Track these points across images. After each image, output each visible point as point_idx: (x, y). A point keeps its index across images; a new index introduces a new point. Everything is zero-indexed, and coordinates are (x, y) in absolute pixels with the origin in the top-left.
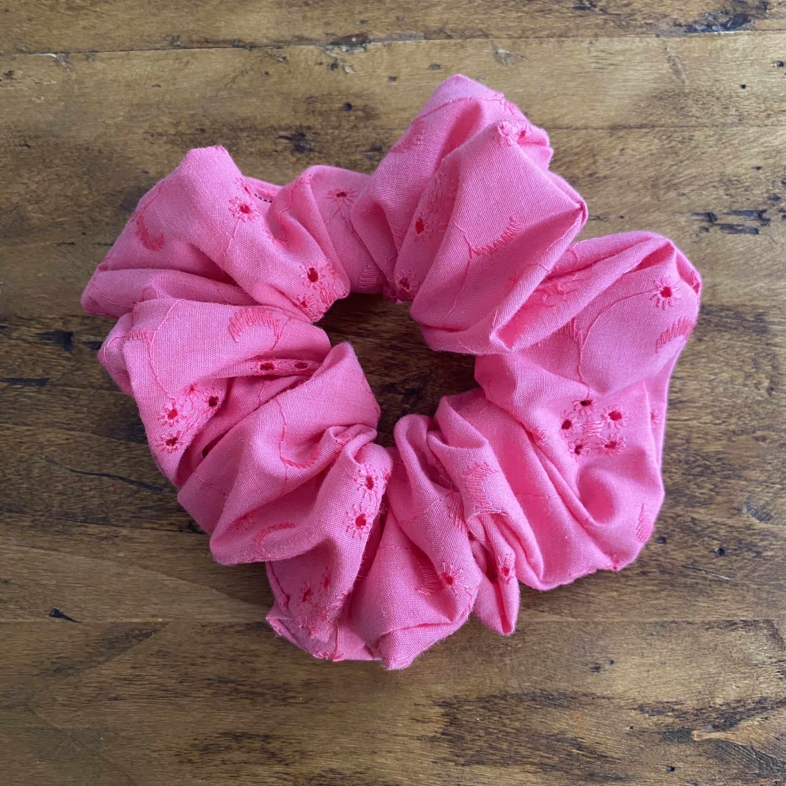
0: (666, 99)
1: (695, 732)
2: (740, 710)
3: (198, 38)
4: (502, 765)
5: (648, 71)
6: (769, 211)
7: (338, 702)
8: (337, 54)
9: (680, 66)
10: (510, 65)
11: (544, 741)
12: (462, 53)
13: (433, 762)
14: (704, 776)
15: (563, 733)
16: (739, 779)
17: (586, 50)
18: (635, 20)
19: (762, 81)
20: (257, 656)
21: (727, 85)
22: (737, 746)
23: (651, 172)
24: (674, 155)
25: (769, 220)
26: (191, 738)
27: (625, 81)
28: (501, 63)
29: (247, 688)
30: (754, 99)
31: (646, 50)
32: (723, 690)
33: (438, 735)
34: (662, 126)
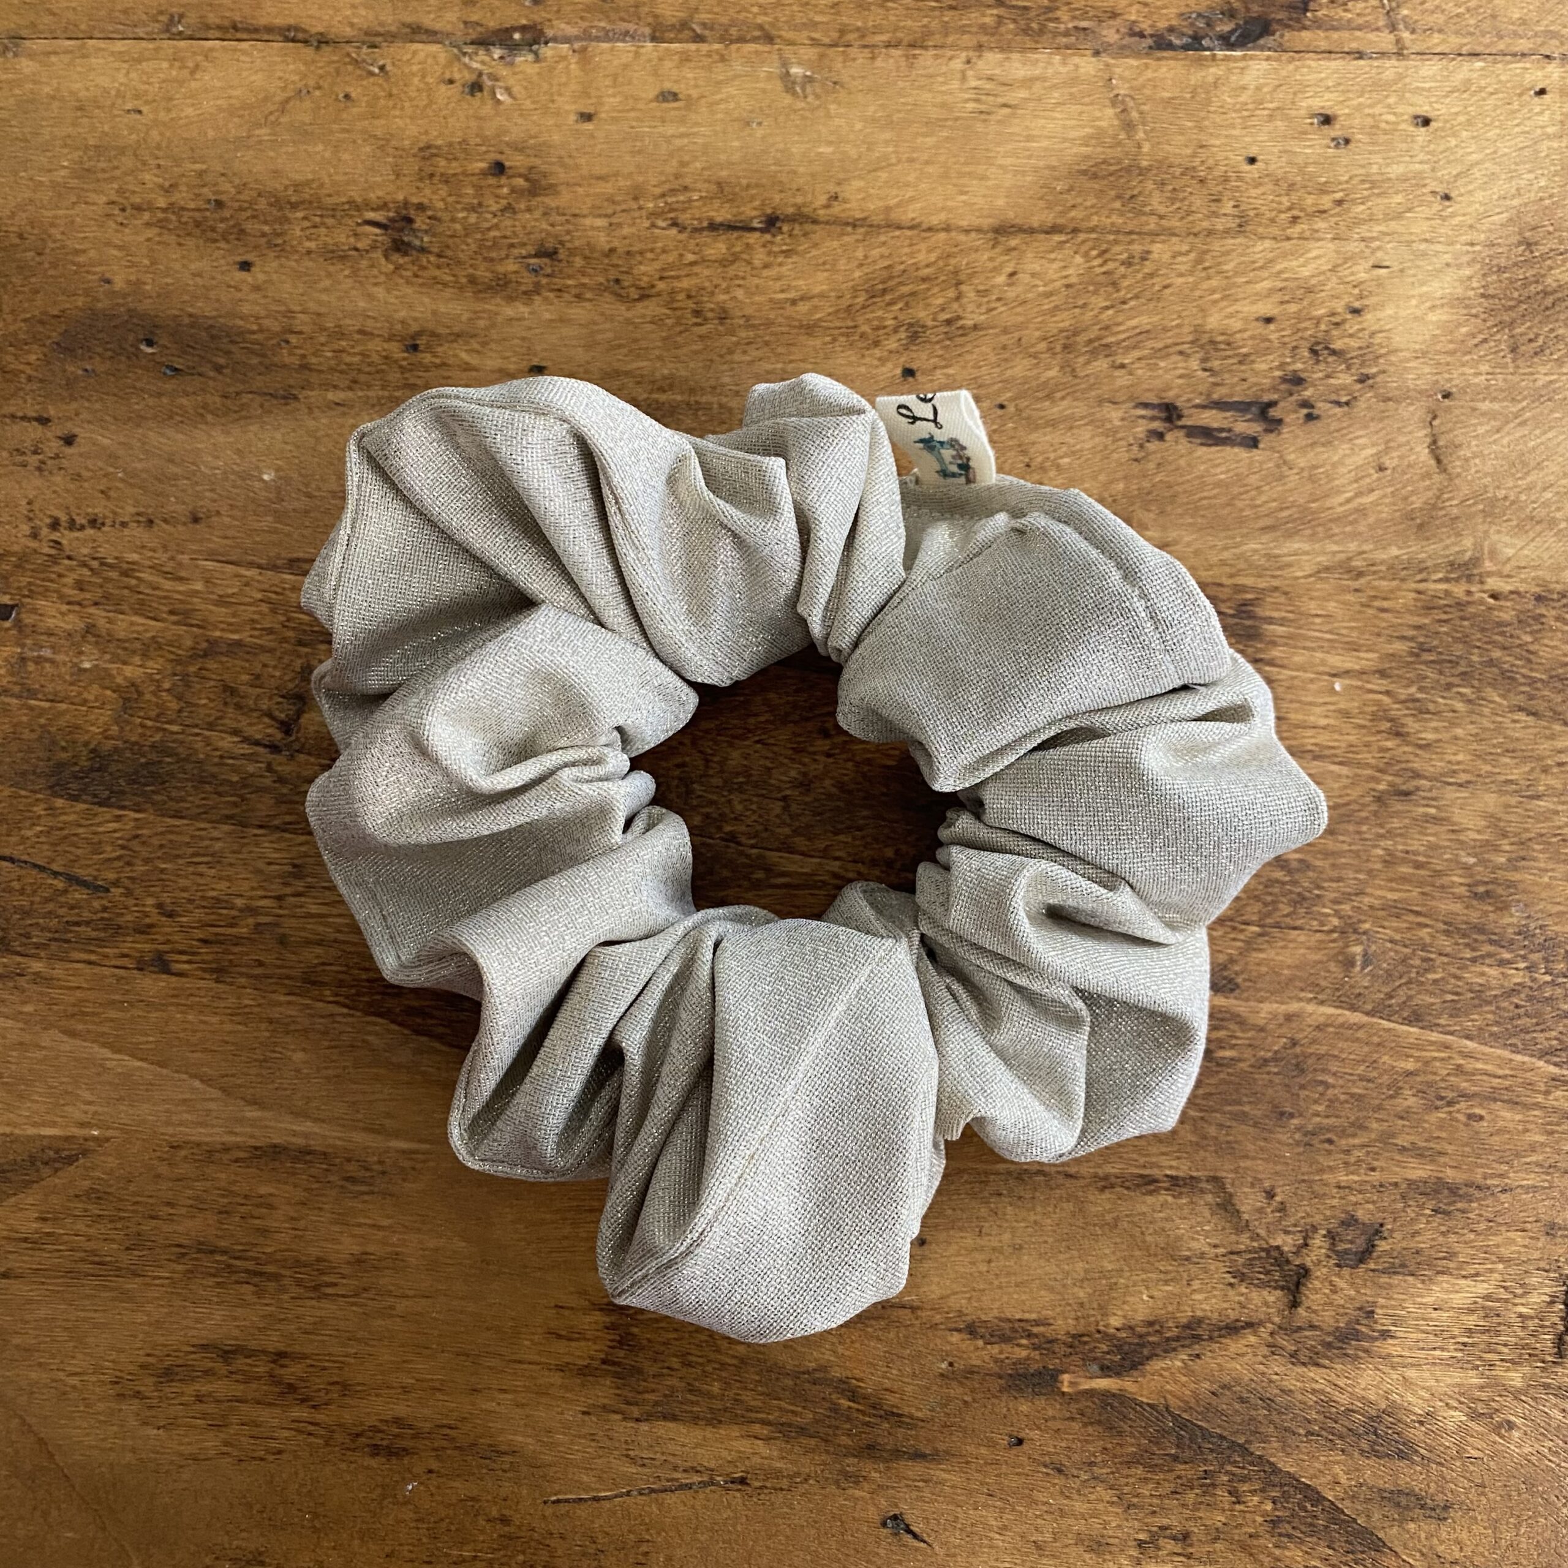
0: (1104, 178)
1: (1066, 1377)
2: (1151, 1339)
3: (218, 21)
4: (710, 1423)
5: (1074, 122)
6: (1281, 404)
7: (415, 1296)
8: (483, 63)
9: (1135, 115)
10: (810, 99)
11: (789, 1382)
12: (720, 72)
13: (584, 1413)
14: (1076, 1457)
15: (823, 1368)
16: (1138, 1462)
17: (959, 76)
18: (1057, 20)
19: (1285, 152)
20: (271, 1207)
21: (1220, 156)
22: (1141, 1404)
23: (1065, 320)
24: (1110, 289)
25: (1280, 422)
26: (141, 1352)
27: (1029, 138)
28: (794, 94)
29: (250, 1265)
30: (1270, 186)
31: (1074, 81)
32: (1124, 1303)
33: (596, 1364)
34: (1093, 230)
